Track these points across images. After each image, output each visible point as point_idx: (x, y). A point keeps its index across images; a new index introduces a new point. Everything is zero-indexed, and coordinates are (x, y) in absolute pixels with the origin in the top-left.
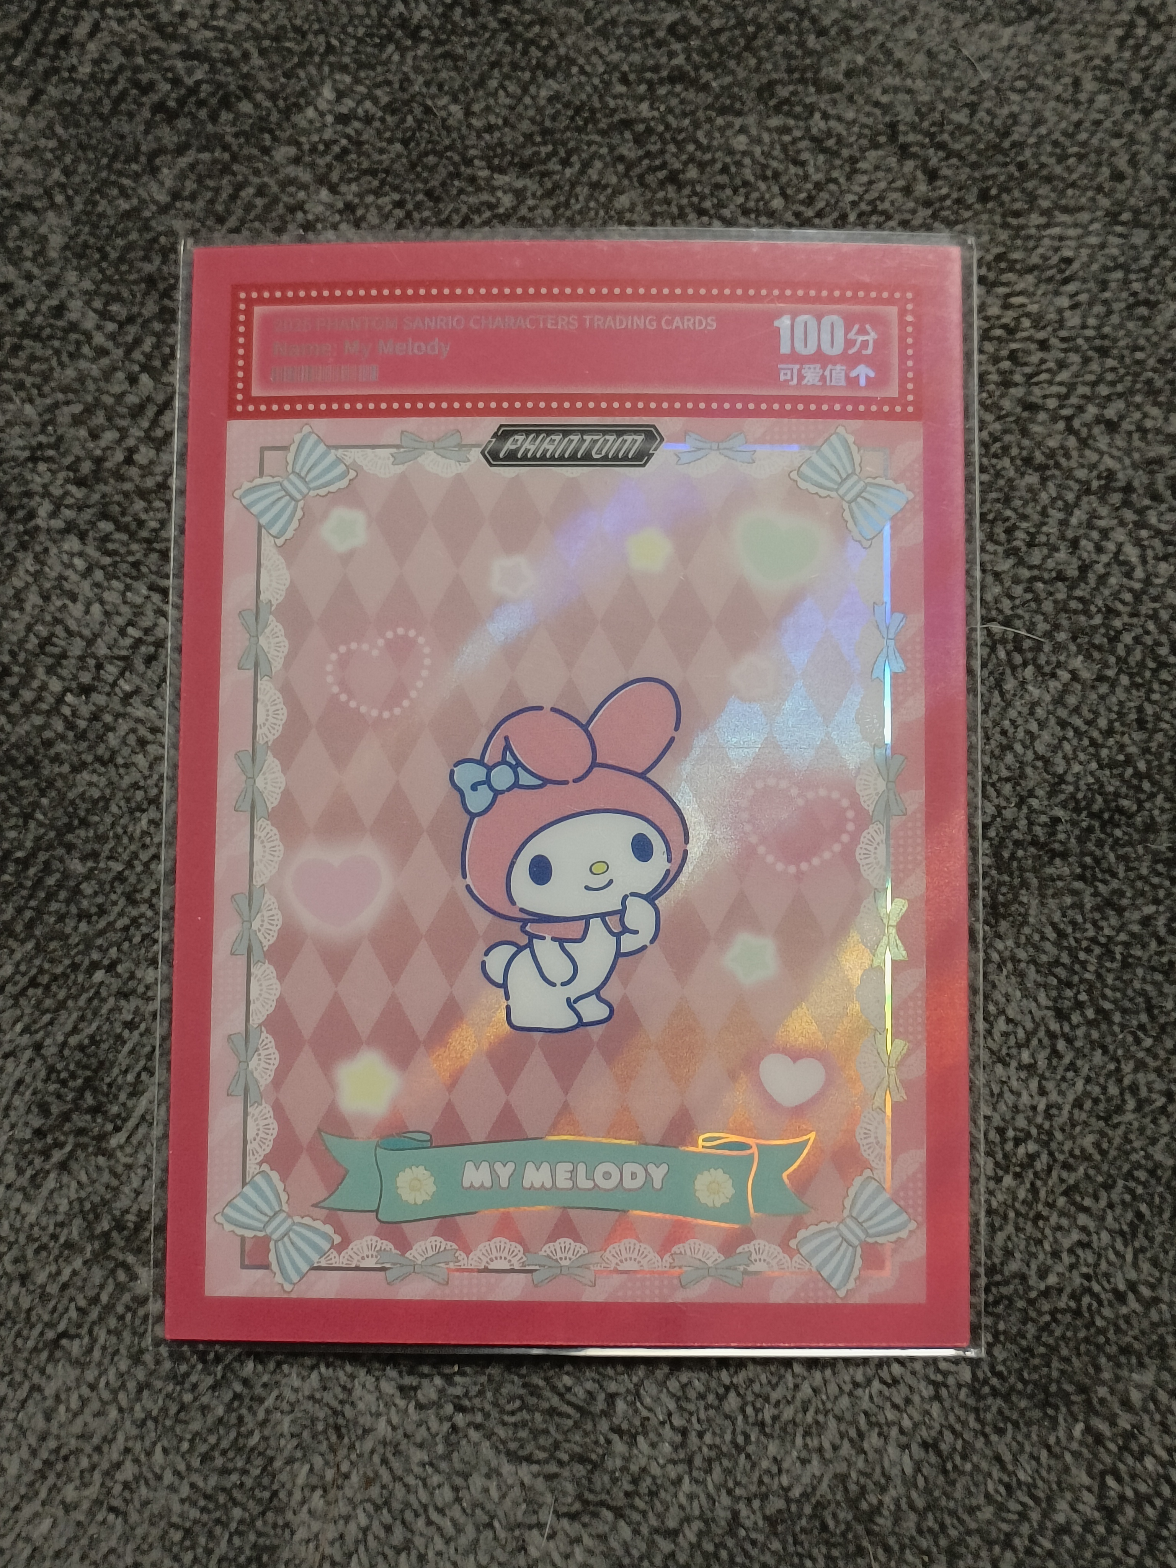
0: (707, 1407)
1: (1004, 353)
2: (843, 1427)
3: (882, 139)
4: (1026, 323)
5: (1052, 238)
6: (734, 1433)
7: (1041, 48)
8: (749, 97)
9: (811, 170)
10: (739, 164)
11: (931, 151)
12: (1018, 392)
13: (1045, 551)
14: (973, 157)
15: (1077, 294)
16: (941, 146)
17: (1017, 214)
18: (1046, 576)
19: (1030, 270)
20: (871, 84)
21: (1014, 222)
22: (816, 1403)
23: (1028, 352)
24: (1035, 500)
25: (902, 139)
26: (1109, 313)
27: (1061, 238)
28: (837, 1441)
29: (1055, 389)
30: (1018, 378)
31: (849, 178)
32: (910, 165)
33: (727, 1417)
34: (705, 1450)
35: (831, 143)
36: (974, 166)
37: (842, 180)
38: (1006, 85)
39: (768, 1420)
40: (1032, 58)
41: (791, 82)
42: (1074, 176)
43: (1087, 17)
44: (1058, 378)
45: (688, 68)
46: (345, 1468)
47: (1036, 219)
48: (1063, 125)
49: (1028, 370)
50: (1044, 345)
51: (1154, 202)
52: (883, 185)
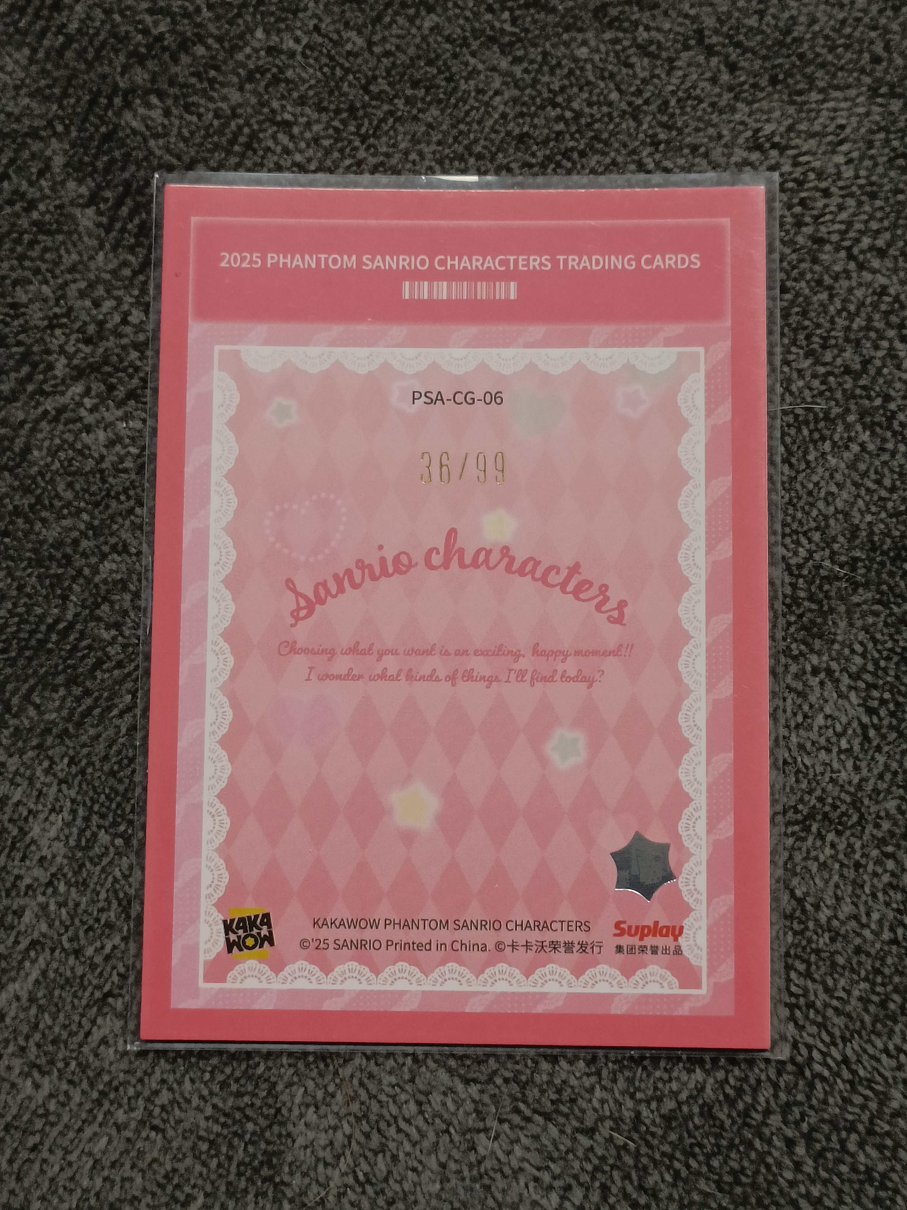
1: (796, 201)
3: (692, 42)
4: (812, 176)
5: (828, 110)
9: (638, 70)
10: (582, 69)
11: (731, 49)
12: (808, 230)
13: (836, 351)
14: (764, 52)
15: (850, 152)
16: (738, 45)
17: (800, 93)
18: (836, 371)
19: (813, 135)
21: (799, 99)
23: (814, 199)
24: (826, 313)
25: (707, 41)
26: (876, 165)
27: (835, 110)
29: (837, 227)
30: (808, 219)
31: (669, 74)
32: (714, 61)
35: (653, 48)
36: (765, 58)
37: (663, 76)
42: (843, 62)
44: (839, 218)
46: (331, 1088)
47: (815, 96)
48: (832, 23)
49: (815, 212)
50: (826, 193)
52: (695, 77)
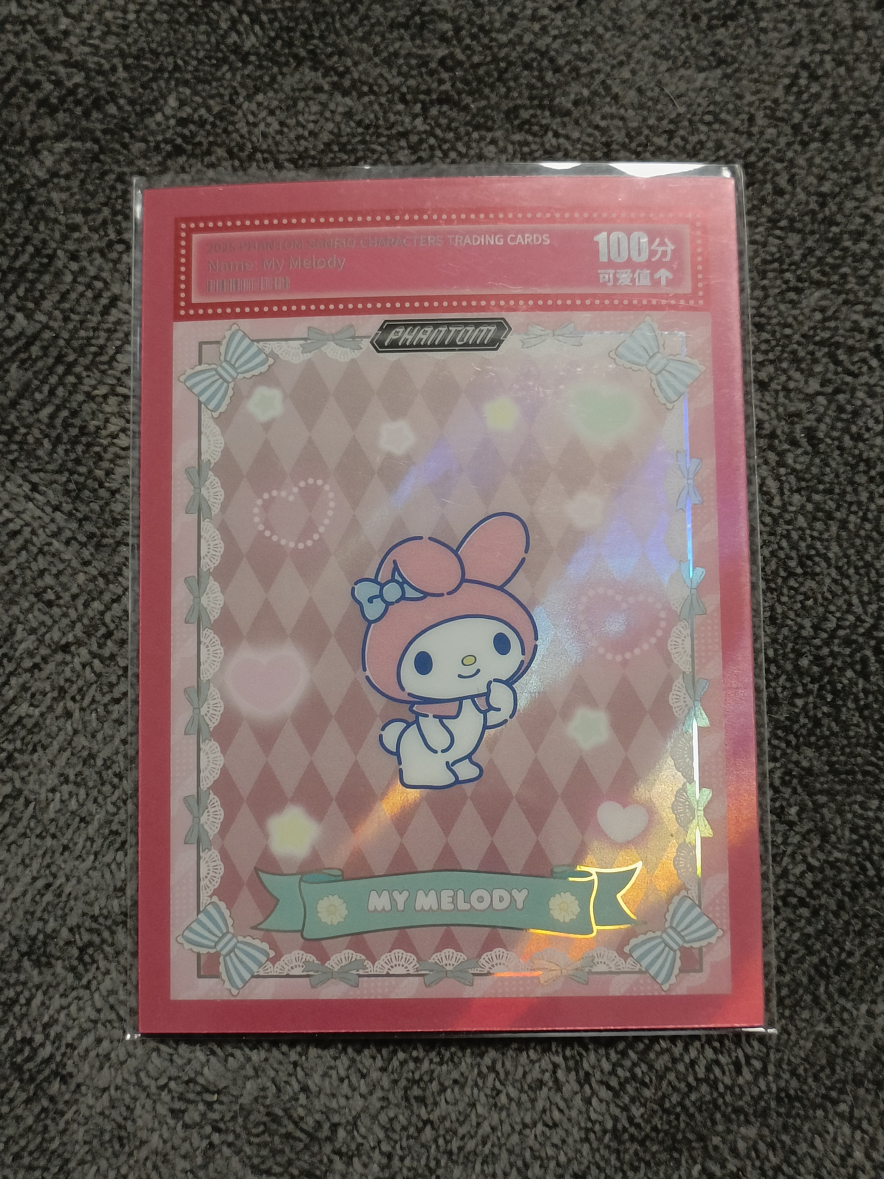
0: (409, 1137)
2: (513, 1158)
6: (428, 1158)
7: (726, 91)
8: (499, 117)
20: (593, 111)
22: (493, 1138)
28: (508, 1169)
33: (423, 1145)
34: (405, 1171)
38: (697, 118)
39: (455, 1150)
40: (718, 98)
41: (532, 107)
43: (763, 68)
45: (453, 93)
51: (806, 214)
